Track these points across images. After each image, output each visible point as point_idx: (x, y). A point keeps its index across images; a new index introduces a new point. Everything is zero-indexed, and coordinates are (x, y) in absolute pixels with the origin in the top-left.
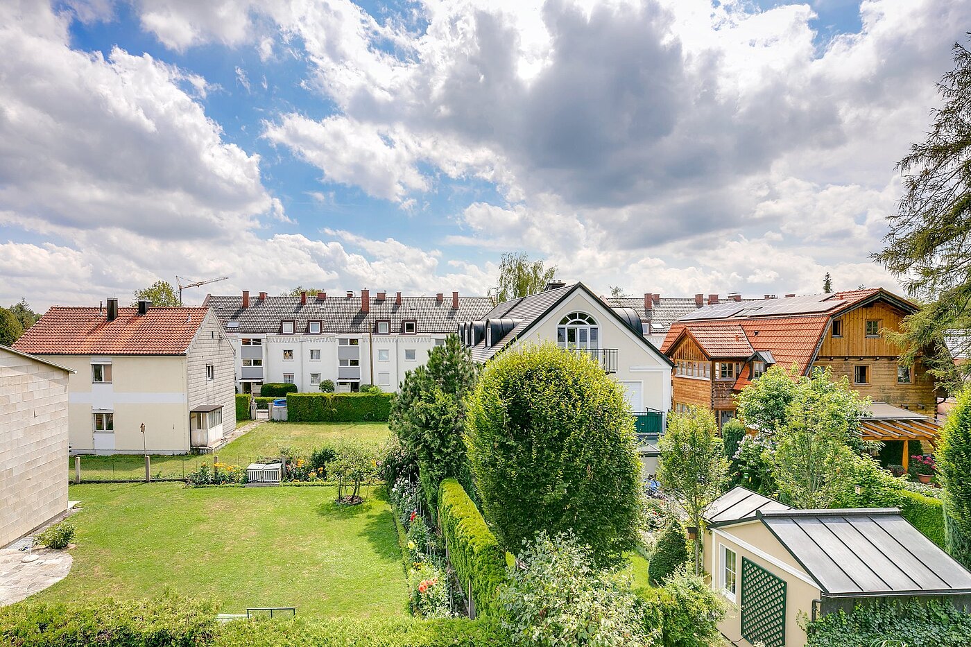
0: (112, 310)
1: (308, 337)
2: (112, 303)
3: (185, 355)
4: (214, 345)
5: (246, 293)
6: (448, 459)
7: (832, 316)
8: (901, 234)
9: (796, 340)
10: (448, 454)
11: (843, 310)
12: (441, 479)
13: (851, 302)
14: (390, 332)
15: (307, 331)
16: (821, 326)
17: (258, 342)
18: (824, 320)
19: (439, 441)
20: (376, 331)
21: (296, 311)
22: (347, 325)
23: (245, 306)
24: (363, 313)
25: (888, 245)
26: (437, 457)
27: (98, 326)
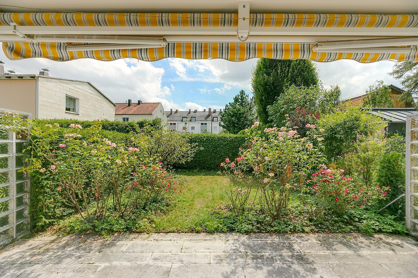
0: (129, 103)
1: (190, 122)
2: (129, 101)
3: (152, 114)
4: (161, 115)
5: (171, 110)
14: (217, 121)
15: (191, 121)
17: (175, 124)
20: (213, 120)
21: (187, 115)
22: (203, 119)
23: (171, 114)
24: (209, 116)
26: (236, 125)
27: (125, 108)
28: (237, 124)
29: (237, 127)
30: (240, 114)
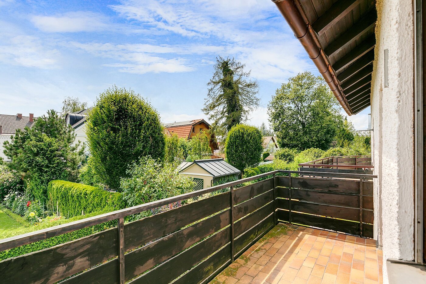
6: (54, 170)
7: (193, 125)
8: (207, 104)
9: (184, 133)
10: (53, 167)
11: (195, 124)
12: (49, 181)
13: (197, 122)
16: (191, 128)
18: (191, 126)
19: (47, 161)
25: (204, 107)
26: (46, 170)
28: (47, 167)
29: (46, 172)
30: (52, 151)
